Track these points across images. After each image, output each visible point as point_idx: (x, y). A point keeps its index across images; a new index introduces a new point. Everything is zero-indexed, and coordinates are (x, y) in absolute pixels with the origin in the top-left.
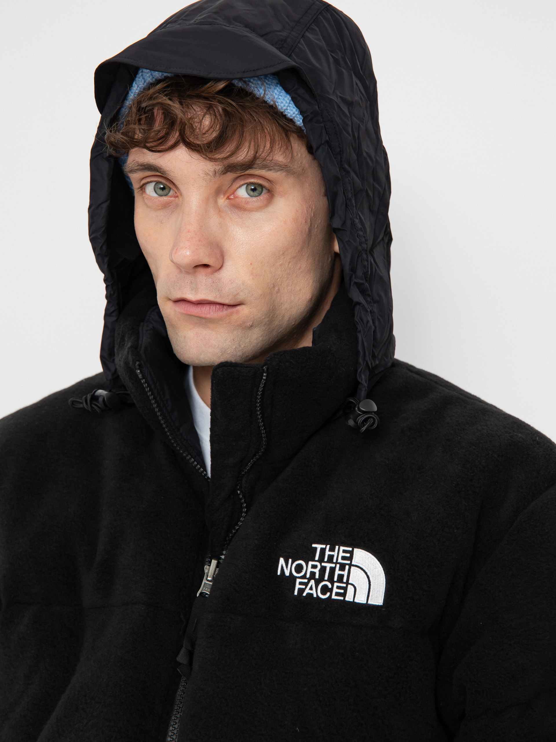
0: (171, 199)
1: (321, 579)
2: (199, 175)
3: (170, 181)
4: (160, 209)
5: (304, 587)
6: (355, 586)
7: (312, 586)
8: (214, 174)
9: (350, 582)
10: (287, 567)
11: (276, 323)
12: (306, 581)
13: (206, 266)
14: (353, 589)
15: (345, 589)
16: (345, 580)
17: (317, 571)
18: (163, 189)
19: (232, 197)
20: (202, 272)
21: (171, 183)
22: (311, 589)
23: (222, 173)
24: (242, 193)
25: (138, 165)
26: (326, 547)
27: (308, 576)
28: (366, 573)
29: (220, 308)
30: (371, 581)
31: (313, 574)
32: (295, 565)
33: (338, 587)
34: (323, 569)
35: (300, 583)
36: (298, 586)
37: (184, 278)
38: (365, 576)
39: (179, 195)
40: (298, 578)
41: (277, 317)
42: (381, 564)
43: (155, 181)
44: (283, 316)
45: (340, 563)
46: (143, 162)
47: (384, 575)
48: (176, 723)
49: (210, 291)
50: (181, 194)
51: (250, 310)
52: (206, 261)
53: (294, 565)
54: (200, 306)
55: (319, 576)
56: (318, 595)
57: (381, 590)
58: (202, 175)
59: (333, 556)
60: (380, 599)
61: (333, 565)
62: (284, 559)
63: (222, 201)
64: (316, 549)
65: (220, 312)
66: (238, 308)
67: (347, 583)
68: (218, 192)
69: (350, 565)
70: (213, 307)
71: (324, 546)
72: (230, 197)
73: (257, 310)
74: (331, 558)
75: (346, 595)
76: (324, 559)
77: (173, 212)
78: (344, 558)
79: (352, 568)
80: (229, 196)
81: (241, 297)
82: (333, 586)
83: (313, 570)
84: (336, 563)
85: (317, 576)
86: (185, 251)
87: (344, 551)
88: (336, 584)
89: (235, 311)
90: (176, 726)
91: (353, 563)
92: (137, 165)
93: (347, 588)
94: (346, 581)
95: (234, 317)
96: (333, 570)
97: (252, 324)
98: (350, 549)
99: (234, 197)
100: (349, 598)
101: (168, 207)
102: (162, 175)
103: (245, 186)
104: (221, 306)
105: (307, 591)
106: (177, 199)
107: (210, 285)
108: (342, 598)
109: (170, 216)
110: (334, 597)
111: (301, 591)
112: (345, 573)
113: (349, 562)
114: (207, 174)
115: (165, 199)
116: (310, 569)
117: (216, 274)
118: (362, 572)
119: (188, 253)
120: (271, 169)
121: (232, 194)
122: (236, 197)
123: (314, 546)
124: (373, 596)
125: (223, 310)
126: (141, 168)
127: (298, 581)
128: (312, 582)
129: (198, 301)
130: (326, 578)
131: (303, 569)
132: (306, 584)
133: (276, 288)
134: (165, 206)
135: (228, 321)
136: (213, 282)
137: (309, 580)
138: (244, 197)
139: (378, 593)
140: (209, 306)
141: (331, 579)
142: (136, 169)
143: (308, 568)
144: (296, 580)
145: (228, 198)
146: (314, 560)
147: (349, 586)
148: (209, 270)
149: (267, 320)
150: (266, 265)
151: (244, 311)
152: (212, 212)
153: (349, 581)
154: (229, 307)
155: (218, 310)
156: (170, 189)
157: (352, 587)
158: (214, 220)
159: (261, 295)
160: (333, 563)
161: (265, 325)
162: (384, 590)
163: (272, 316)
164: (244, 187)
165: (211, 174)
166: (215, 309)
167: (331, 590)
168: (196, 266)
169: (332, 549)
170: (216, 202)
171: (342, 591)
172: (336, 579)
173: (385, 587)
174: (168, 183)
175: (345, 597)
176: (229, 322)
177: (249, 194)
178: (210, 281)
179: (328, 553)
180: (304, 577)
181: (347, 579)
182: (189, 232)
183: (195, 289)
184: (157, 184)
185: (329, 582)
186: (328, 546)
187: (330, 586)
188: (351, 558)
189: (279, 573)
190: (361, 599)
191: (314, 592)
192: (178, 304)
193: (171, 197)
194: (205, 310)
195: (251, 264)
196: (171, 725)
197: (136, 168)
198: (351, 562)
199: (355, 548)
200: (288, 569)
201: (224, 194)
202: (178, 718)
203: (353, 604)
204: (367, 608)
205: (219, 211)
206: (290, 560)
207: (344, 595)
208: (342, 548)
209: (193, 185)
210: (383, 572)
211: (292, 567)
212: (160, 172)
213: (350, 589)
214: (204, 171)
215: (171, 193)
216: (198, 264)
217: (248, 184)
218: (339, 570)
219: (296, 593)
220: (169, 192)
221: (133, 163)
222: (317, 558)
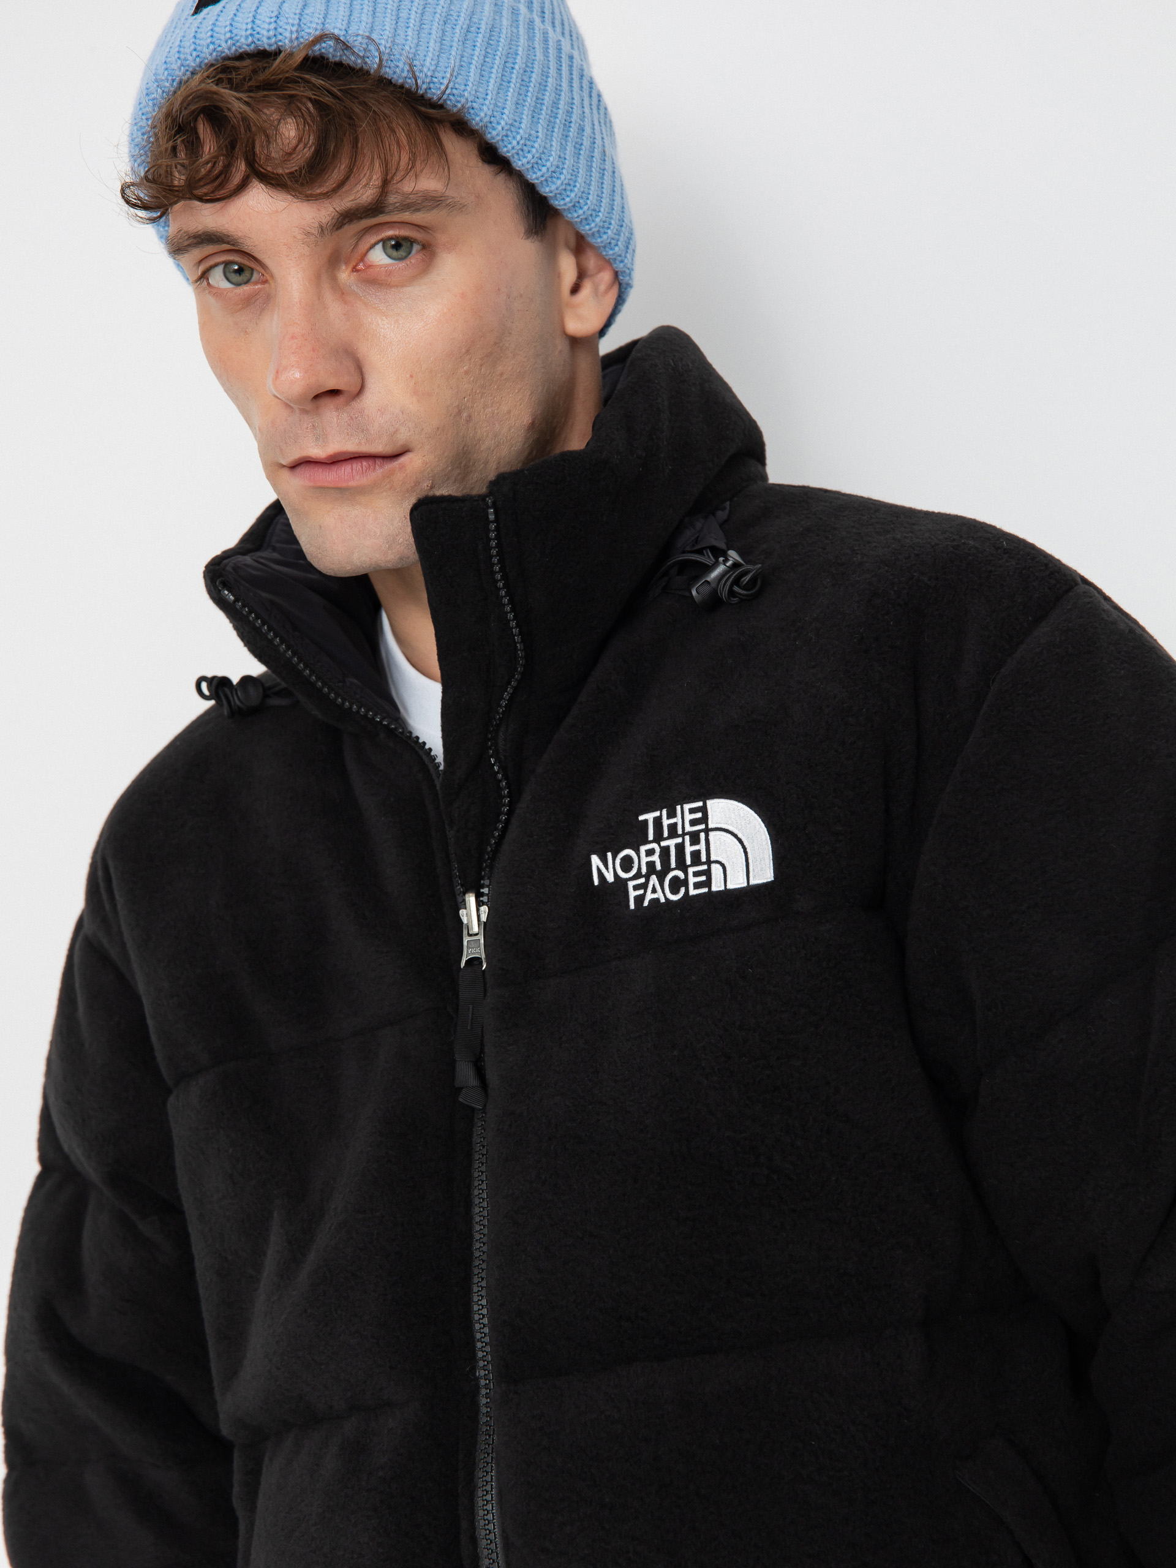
0: (256, 287)
1: (666, 868)
2: (295, 237)
3: (248, 256)
4: (240, 310)
5: (641, 892)
6: (723, 862)
7: (654, 885)
8: (320, 231)
9: (713, 858)
10: (607, 868)
11: (475, 476)
12: (642, 880)
13: (334, 393)
14: (720, 868)
15: (708, 873)
16: (704, 858)
17: (656, 858)
18: (240, 271)
19: (361, 266)
20: (329, 404)
21: (251, 260)
22: (654, 891)
23: (335, 228)
24: (379, 257)
25: (189, 238)
26: (661, 813)
27: (644, 870)
28: (735, 836)
29: (369, 465)
30: (746, 847)
31: (651, 865)
32: (620, 861)
33: (696, 874)
34: (665, 851)
35: (636, 888)
36: (633, 894)
37: (300, 421)
38: (735, 840)
39: (268, 278)
40: (630, 880)
41: (474, 465)
42: (756, 812)
43: (223, 262)
44: (486, 462)
45: (689, 833)
46: (195, 231)
47: (766, 829)
48: (483, 1182)
49: (348, 435)
50: (272, 276)
51: (424, 458)
52: (332, 384)
53: (618, 861)
54: (334, 468)
55: (661, 866)
56: (667, 897)
57: (766, 856)
58: (299, 237)
59: (675, 824)
60: (768, 871)
61: (679, 840)
62: (598, 856)
63: (344, 275)
64: (646, 821)
65: (370, 472)
66: (403, 460)
67: (709, 862)
68: (334, 261)
69: (707, 831)
70: (357, 466)
71: (657, 814)
72: (357, 268)
73: (435, 457)
74: (673, 828)
75: (711, 883)
76: (663, 835)
77: (263, 310)
78: (693, 823)
79: (712, 834)
80: (356, 265)
81: (404, 436)
82: (686, 874)
83: (650, 859)
84: (684, 834)
85: (658, 867)
86: (292, 372)
87: (692, 811)
88: (691, 870)
89: (397, 466)
90: (484, 1186)
91: (711, 826)
92: (186, 237)
93: (710, 870)
94: (706, 859)
95: (399, 476)
96: (680, 848)
97: (432, 483)
98: (700, 804)
99: (364, 265)
100: (717, 886)
101: (254, 303)
102: (233, 248)
103: (381, 244)
104: (371, 462)
105: (650, 896)
106: (266, 285)
107: (346, 424)
108: (706, 890)
109: (259, 318)
110: (693, 892)
111: (639, 899)
112: (702, 846)
113: (703, 827)
114: (308, 234)
115: (246, 288)
116: (645, 860)
117: (354, 404)
118: (729, 836)
119: (298, 375)
120: (419, 209)
121: (360, 262)
122: (369, 267)
123: (641, 818)
124: (756, 871)
125: (375, 469)
126: (195, 241)
127: (631, 884)
128: (654, 879)
129: (331, 456)
130: (673, 865)
131: (633, 863)
132: (644, 886)
133: (465, 415)
134: (248, 302)
135: (388, 486)
136: (351, 418)
137: (647, 877)
138: (382, 263)
139: (763, 862)
140: (350, 466)
141: (682, 865)
142: (186, 246)
143: (642, 858)
144: (627, 884)
145: (355, 269)
146: (647, 842)
147: (714, 867)
148: (340, 400)
149: (457, 471)
150: (439, 375)
151: (413, 463)
152: (329, 296)
153: (710, 857)
154: (385, 460)
155: (366, 471)
156: (252, 270)
157: (718, 866)
158: (335, 309)
159: (438, 428)
160: (678, 836)
161: (455, 482)
162: (771, 854)
163: (465, 465)
164: (379, 247)
165: (316, 233)
166: (361, 469)
167: (685, 883)
168: (317, 397)
169: (672, 814)
170: (334, 279)
171: (703, 878)
172: (688, 862)
173: (771, 849)
174: (245, 261)
175: (710, 887)
176: (391, 488)
177: (389, 257)
178: (345, 416)
179: (666, 822)
180: (638, 875)
181: (706, 855)
182: (293, 337)
183: (322, 438)
184: (228, 266)
185: (679, 870)
186: (664, 812)
187: (681, 875)
188: (704, 819)
189: (596, 882)
190: (737, 881)
191: (659, 895)
192: (299, 470)
193: (256, 283)
194: (344, 474)
195: (411, 376)
196: (476, 1187)
197: (186, 243)
198: (707, 825)
199: (708, 799)
200: (609, 870)
201: (347, 264)
202: (484, 1172)
203: (727, 893)
204: (751, 893)
205: (342, 293)
206: (609, 855)
207: (708, 883)
208: (687, 807)
209: (288, 256)
210: (763, 825)
211: (616, 862)
212: (228, 243)
213: (716, 869)
214: (301, 228)
215: (255, 276)
216: (319, 392)
217: (384, 241)
218: (691, 845)
219: (632, 906)
220: (252, 274)
221: (179, 236)
222: (651, 837)
